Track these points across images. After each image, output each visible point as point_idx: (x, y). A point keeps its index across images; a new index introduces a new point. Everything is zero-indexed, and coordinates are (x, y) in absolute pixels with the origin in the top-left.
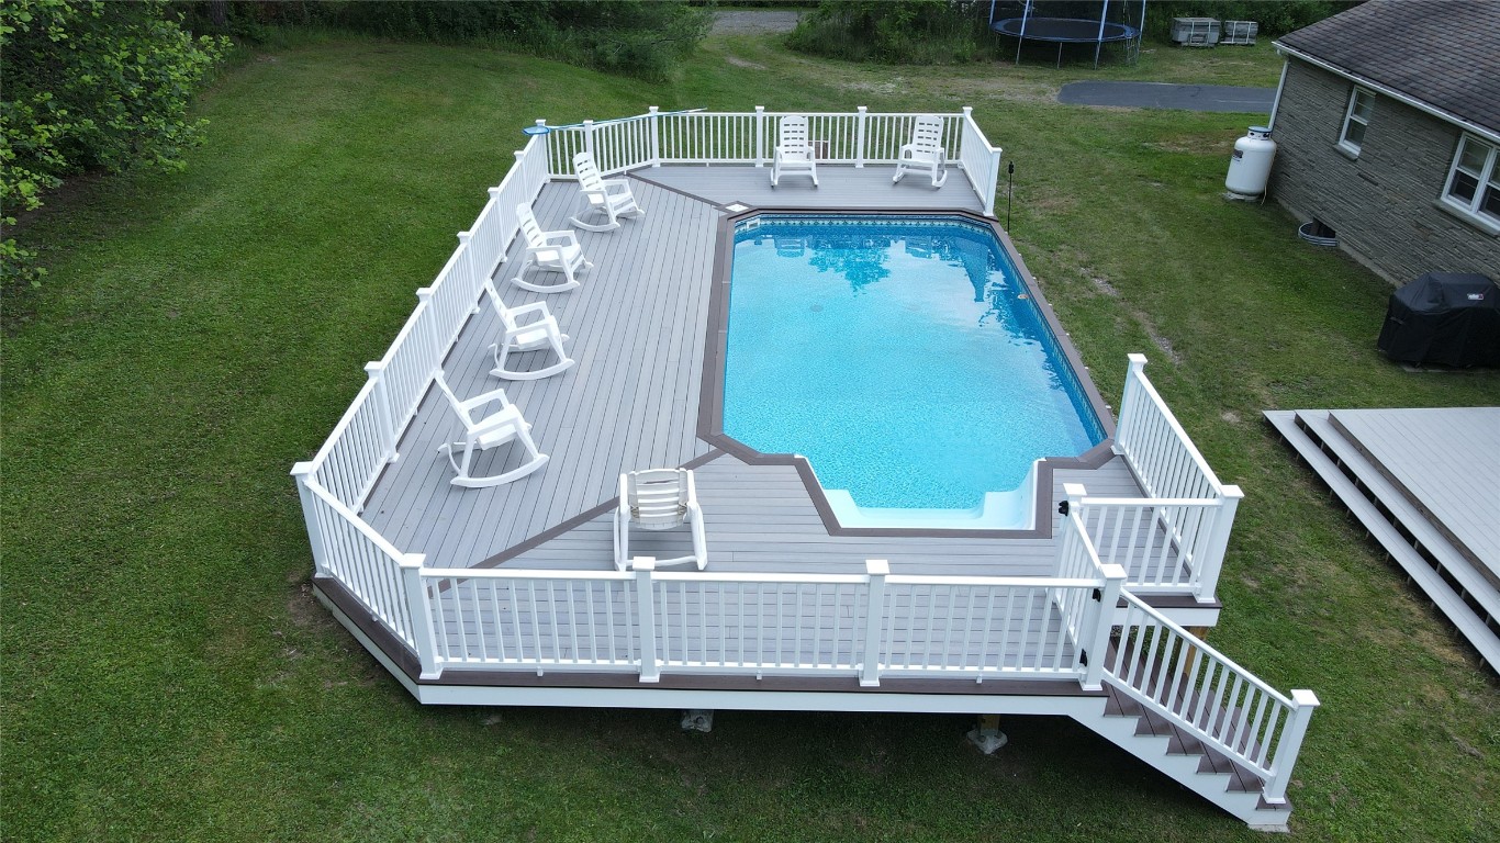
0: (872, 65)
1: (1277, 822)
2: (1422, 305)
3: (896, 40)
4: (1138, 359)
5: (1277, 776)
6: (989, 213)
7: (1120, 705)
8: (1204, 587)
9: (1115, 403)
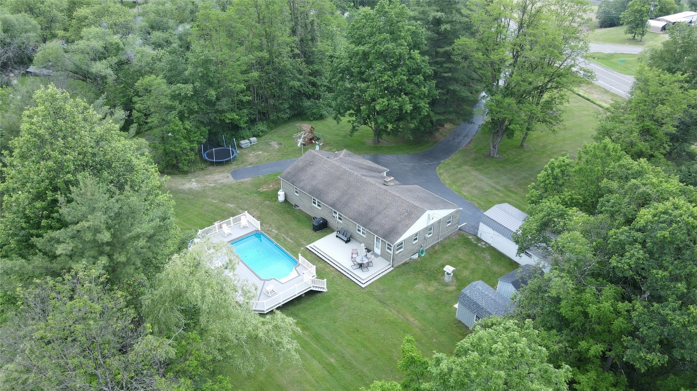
0: (180, 175)
1: (326, 290)
2: (317, 225)
3: (185, 168)
4: (300, 255)
5: (325, 287)
6: (260, 230)
7: (314, 287)
8: (315, 274)
9: (298, 259)
